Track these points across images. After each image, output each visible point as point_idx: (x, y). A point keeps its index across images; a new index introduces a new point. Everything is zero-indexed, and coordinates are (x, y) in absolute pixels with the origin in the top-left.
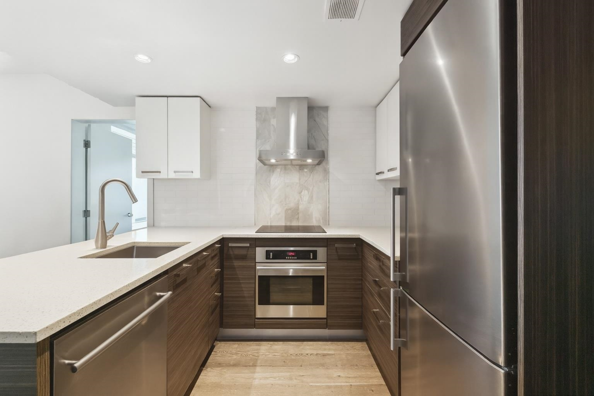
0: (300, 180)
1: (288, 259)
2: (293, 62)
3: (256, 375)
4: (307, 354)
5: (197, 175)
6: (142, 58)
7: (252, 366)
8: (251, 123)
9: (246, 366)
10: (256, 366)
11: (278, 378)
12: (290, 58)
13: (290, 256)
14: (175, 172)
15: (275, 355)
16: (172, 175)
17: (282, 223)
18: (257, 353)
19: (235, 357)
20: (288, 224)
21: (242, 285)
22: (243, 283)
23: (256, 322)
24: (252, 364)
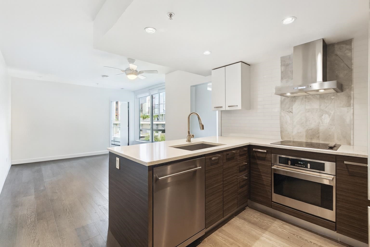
0: (320, 106)
1: (297, 166)
2: (291, 22)
3: (264, 235)
4: (311, 242)
5: (240, 107)
6: (207, 53)
7: (264, 229)
8: (278, 70)
9: (260, 228)
10: (266, 230)
11: (278, 244)
12: (288, 20)
13: (300, 164)
14: (229, 106)
15: (283, 231)
16: (228, 109)
17: (304, 140)
18: (271, 224)
19: (255, 219)
20: (309, 141)
21: (263, 177)
22: (263, 175)
23: (272, 204)
24: (265, 228)
